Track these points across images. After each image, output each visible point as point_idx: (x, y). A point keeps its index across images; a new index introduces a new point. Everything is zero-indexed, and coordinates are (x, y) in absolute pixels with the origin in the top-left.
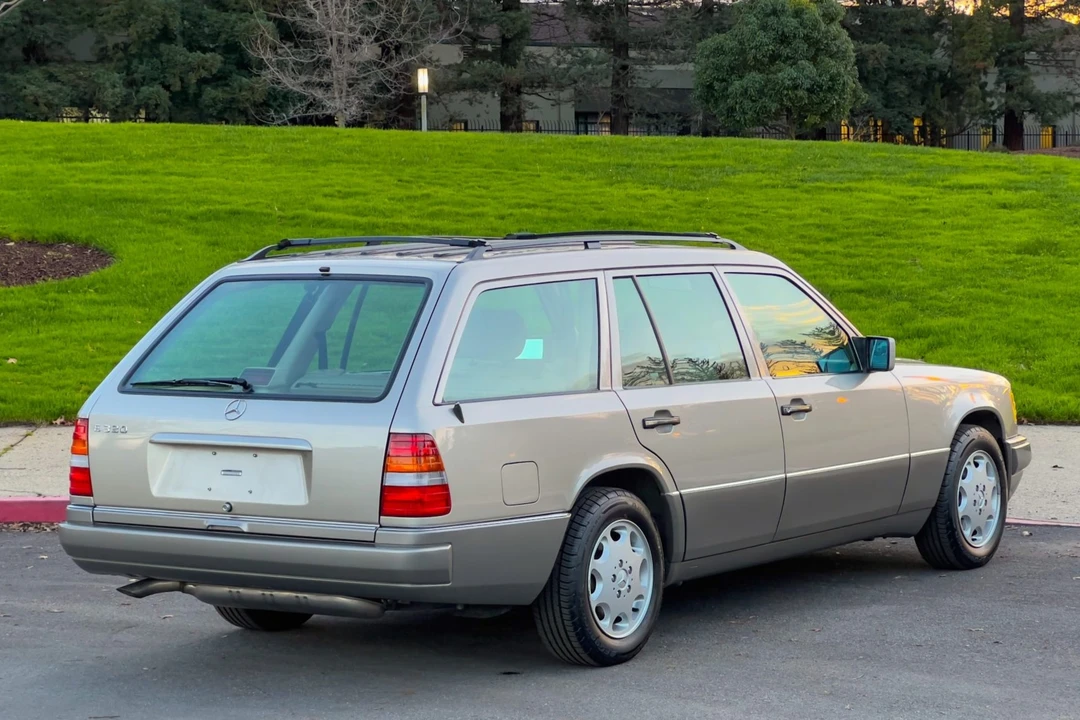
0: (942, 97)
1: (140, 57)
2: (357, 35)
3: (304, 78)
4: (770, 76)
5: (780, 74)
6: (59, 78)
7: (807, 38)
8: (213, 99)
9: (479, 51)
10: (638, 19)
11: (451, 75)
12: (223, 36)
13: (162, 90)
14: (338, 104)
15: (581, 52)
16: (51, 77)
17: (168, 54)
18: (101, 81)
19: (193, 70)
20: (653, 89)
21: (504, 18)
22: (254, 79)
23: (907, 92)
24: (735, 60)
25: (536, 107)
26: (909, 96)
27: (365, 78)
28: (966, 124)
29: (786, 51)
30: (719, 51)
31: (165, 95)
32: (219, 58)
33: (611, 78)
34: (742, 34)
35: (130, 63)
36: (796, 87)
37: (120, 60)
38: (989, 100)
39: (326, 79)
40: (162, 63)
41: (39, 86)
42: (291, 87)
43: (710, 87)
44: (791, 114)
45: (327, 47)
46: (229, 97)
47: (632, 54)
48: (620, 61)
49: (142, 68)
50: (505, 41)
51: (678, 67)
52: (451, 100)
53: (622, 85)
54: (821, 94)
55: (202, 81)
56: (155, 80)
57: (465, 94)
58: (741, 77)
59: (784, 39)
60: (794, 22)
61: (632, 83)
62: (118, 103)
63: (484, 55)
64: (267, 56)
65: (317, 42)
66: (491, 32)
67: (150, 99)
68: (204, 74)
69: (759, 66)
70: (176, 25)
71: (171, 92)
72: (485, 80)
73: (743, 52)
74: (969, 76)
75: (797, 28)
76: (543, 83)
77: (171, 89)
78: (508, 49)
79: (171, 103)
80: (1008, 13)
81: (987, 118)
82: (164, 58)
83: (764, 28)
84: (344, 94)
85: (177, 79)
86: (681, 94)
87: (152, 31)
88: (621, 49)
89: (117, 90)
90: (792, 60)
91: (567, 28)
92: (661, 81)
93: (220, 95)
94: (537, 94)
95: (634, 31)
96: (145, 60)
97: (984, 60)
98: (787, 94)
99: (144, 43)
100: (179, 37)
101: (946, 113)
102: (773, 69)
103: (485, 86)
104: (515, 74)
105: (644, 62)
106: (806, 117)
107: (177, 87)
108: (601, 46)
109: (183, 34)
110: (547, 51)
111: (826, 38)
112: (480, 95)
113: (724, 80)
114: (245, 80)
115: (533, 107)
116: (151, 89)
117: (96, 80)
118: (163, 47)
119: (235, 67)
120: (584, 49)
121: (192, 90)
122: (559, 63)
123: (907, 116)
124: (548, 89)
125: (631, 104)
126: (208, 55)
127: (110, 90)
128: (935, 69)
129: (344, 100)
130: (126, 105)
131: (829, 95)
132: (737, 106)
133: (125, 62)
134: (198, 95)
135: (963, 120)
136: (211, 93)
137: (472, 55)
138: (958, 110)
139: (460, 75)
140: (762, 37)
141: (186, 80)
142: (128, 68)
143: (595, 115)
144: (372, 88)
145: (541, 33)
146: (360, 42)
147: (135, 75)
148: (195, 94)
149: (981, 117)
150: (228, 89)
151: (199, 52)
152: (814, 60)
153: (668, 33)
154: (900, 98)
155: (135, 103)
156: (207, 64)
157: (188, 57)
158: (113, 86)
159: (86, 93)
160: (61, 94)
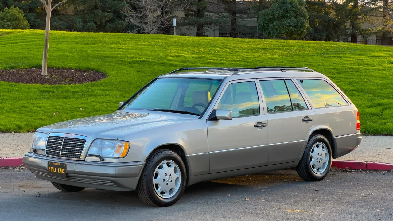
0: (333, 29)
2: (155, 8)
3: (139, 21)
4: (282, 22)
5: (285, 22)
6: (63, 20)
7: (294, 11)
8: (110, 27)
9: (190, 13)
10: (239, 4)
11: (182, 21)
12: (113, 8)
13: (94, 24)
14: (150, 29)
15: (222, 14)
16: (60, 19)
17: (97, 13)
18: (76, 21)
19: (104, 18)
20: (244, 26)
21: (199, 4)
22: (122, 21)
23: (322, 28)
24: (271, 17)
25: (208, 31)
26: (322, 29)
27: (158, 21)
28: (340, 38)
29: (287, 14)
30: (266, 14)
31: (95, 25)
32: (112, 14)
33: (231, 22)
34: (274, 9)
35: (85, 16)
36: (290, 26)
37: (81, 15)
38: (347, 31)
39: (146, 21)
40: (94, 16)
41: (57, 22)
42: (135, 23)
43: (263, 25)
44: (288, 34)
45: (146, 11)
46: (115, 26)
47: (237, 15)
48: (234, 17)
49: (88, 17)
50: (199, 10)
51: (252, 19)
52: (182, 29)
53: (234, 24)
54: (298, 28)
55: (107, 21)
56: (92, 21)
57: (186, 27)
58: (273, 23)
59: (286, 11)
60: (290, 6)
61: (237, 24)
62: (81, 28)
63: (192, 15)
64: (128, 14)
65: (143, 10)
66: (195, 7)
67: (90, 27)
68: (108, 19)
69: (278, 19)
70: (99, 4)
72: (193, 23)
73: (274, 14)
74: (341, 23)
75: (291, 7)
76: (211, 23)
77: (97, 24)
78: (199, 13)
79: (96, 28)
80: (353, 4)
81: (346, 36)
82: (95, 14)
83: (280, 7)
84: (151, 26)
85: (99, 21)
86: (252, 28)
87: (92, 6)
88: (234, 13)
89: (81, 24)
90: (289, 17)
91: (218, 7)
92: (247, 24)
93: (112, 26)
94: (208, 27)
95: (238, 8)
96: (89, 15)
97: (346, 18)
98: (287, 28)
99: (89, 10)
100: (100, 8)
101: (334, 35)
102: (283, 20)
103: (193, 24)
104: (202, 21)
105: (241, 18)
106: (293, 35)
107: (99, 23)
108: (228, 12)
110: (212, 14)
111: (300, 11)
112: (191, 27)
113: (267, 23)
114: (120, 21)
115: (207, 31)
116: (91, 24)
117: (74, 20)
118: (95, 11)
119: (116, 18)
120: (223, 13)
122: (215, 17)
123: (322, 35)
124: (212, 26)
125: (237, 31)
126: (109, 13)
127: (78, 24)
128: (331, 21)
129: (152, 28)
131: (300, 29)
132: (272, 32)
133: (83, 15)
134: (105, 26)
135: (339, 37)
136: (109, 25)
137: (188, 15)
138: (337, 34)
139: (185, 21)
140: (280, 10)
141: (102, 21)
143: (226, 34)
144: (160, 24)
145: (209, 8)
146: (156, 10)
147: (86, 19)
148: (104, 25)
149: (344, 36)
150: (114, 24)
151: (106, 12)
152: (296, 17)
153: (249, 9)
154: (320, 30)
155: (86, 28)
156: (108, 16)
157: (102, 14)
158: (79, 22)
159: (71, 25)
160: (64, 25)
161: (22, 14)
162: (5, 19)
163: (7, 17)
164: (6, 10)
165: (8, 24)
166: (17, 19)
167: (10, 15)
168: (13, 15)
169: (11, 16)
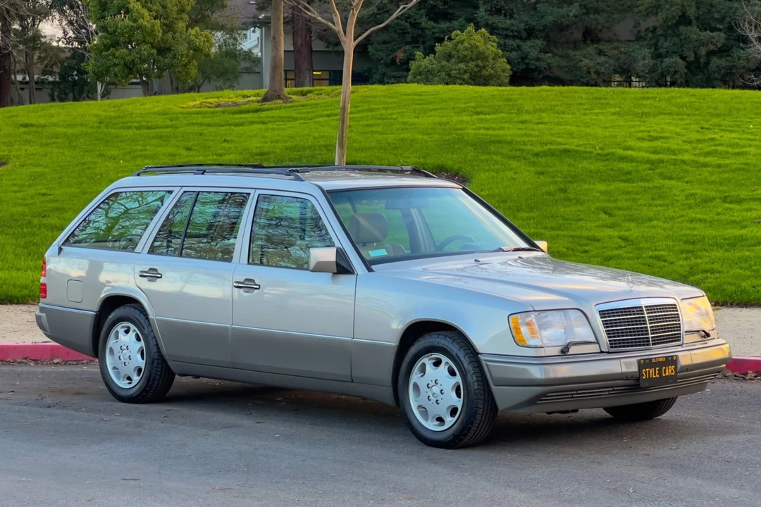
1: (665, 36)
6: (606, 53)
8: (718, 67)
12: (728, 19)
13: (680, 61)
16: (600, 53)
17: (686, 34)
18: (636, 55)
19: (703, 45)
31: (681, 63)
32: (723, 35)
35: (658, 41)
37: (650, 39)
40: (681, 40)
41: (591, 60)
46: (730, 64)
49: (666, 44)
55: (710, 54)
56: (675, 53)
62: (648, 71)
64: (752, 34)
67: (671, 67)
68: (712, 47)
70: (691, 12)
71: (687, 62)
77: (687, 59)
79: (686, 71)
82: (682, 37)
85: (692, 52)
87: (673, 18)
89: (646, 61)
93: (724, 63)
96: (669, 38)
99: (668, 26)
100: (694, 21)
107: (691, 58)
109: (697, 18)
116: (671, 60)
117: (632, 54)
118: (682, 28)
119: (735, 43)
121: (702, 60)
126: (715, 34)
127: (642, 61)
130: (653, 72)
133: (654, 40)
134: (707, 64)
136: (716, 62)
141: (698, 53)
142: (656, 45)
147: (661, 50)
148: (705, 63)
150: (729, 58)
151: (708, 32)
155: (660, 71)
156: (713, 40)
157: (700, 36)
158: (644, 58)
159: (625, 64)
160: (607, 65)
161: (493, 44)
162: (453, 58)
163: (458, 51)
164: (457, 35)
165: (460, 69)
166: (481, 56)
167: (465, 47)
168: (472, 46)
169: (466, 49)
